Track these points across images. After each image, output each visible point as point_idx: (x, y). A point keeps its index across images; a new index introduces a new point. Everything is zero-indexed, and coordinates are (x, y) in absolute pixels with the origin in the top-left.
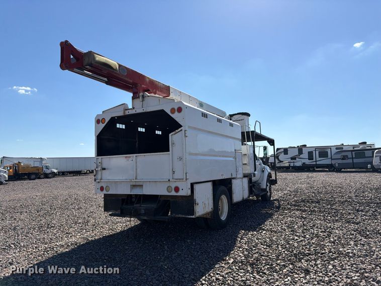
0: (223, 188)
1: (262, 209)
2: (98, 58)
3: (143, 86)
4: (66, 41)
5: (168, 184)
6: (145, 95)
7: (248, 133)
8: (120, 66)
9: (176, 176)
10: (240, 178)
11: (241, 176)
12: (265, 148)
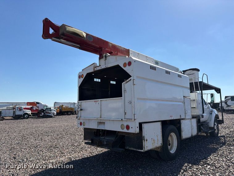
0: (172, 127)
1: (209, 144)
2: (68, 29)
3: (107, 49)
4: (46, 19)
5: (121, 123)
6: (107, 55)
7: (196, 83)
8: (87, 35)
9: (127, 117)
10: (189, 119)
11: (190, 117)
12: (212, 95)
